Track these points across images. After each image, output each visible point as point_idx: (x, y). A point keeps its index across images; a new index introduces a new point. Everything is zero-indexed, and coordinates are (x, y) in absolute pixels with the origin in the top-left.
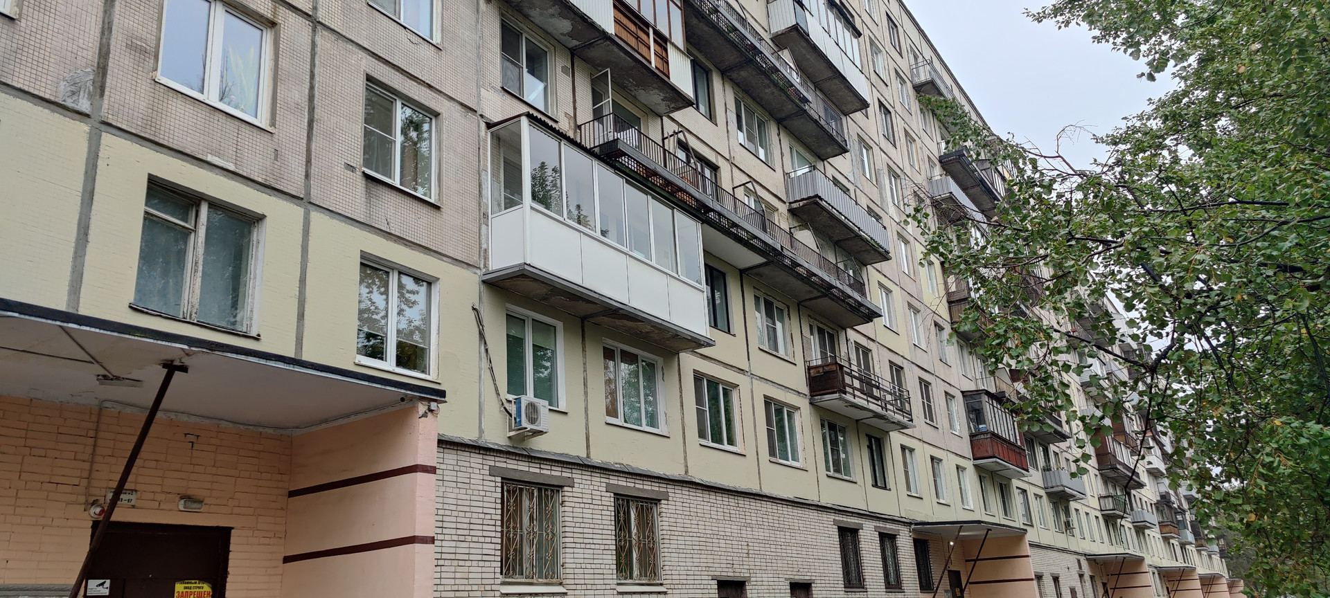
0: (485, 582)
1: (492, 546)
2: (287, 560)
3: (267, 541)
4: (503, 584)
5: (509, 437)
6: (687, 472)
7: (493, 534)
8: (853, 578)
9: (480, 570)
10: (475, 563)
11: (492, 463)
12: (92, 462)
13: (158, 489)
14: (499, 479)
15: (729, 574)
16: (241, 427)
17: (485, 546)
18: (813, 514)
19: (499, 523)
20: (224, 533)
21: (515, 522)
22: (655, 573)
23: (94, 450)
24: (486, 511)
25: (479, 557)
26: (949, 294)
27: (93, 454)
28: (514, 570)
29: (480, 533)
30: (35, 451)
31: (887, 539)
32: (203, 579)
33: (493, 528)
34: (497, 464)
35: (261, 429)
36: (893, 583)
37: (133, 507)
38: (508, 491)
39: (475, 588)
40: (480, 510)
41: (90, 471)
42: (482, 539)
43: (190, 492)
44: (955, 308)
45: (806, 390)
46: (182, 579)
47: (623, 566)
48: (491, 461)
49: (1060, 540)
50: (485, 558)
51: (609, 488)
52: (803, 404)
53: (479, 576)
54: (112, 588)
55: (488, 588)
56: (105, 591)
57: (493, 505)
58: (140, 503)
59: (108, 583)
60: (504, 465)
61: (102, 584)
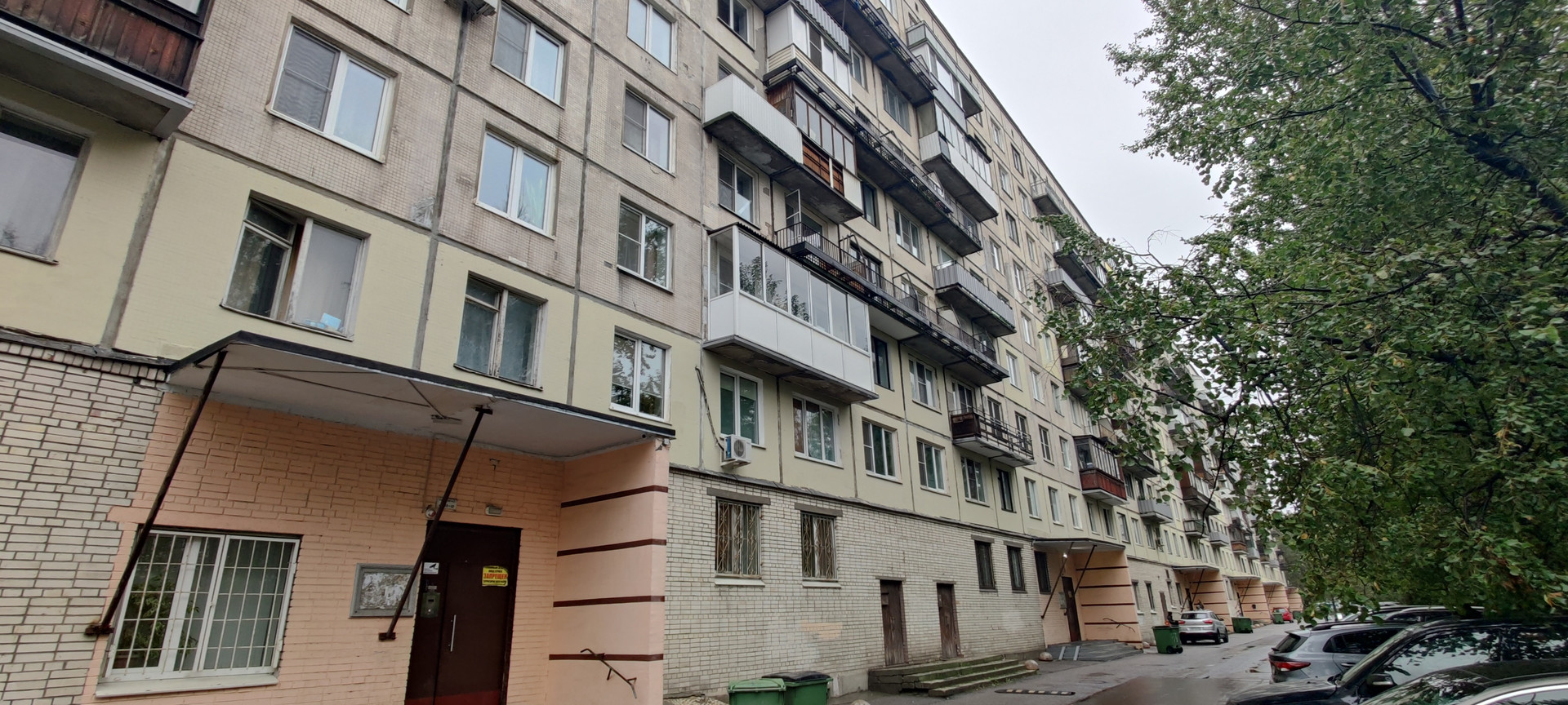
0: (703, 575)
1: (709, 548)
2: (560, 554)
3: (545, 539)
4: (717, 577)
5: (722, 467)
6: (856, 495)
7: (709, 539)
8: (987, 582)
9: (699, 566)
10: (696, 561)
11: (709, 486)
12: (428, 478)
13: (472, 499)
14: (714, 498)
15: (889, 575)
16: (529, 455)
17: (704, 548)
18: (955, 531)
19: (714, 531)
20: (516, 533)
21: (726, 531)
22: (832, 573)
23: (429, 469)
24: (704, 521)
25: (699, 557)
26: (1062, 360)
27: (429, 472)
28: (725, 567)
29: (700, 539)
30: (391, 469)
31: (1014, 551)
32: (502, 565)
33: (710, 535)
34: (713, 487)
35: (542, 457)
36: (1018, 586)
37: (455, 511)
38: (721, 507)
39: (696, 580)
40: (700, 521)
41: (427, 484)
42: (701, 543)
43: (493, 502)
44: (1068, 371)
45: (949, 434)
46: (488, 565)
47: (808, 567)
48: (708, 484)
49: (1152, 555)
50: (704, 557)
51: (797, 506)
52: (947, 444)
53: (699, 571)
54: (440, 569)
55: (706, 580)
56: (435, 571)
57: (710, 518)
58: (459, 509)
59: (438, 565)
60: (718, 487)
61: (434, 566)
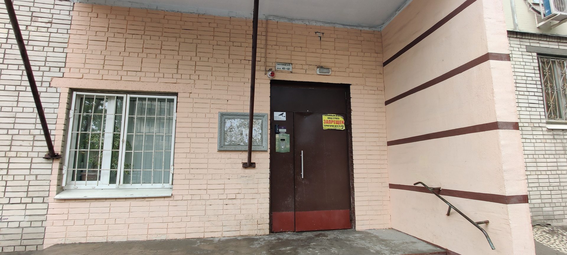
0: (533, 121)
1: (536, 98)
2: (387, 103)
3: (373, 92)
4: (548, 123)
5: (538, 28)
7: (536, 90)
9: (528, 113)
10: (523, 109)
11: (528, 44)
12: (266, 49)
13: (304, 63)
14: (535, 54)
16: (348, 27)
17: (530, 97)
19: (539, 83)
20: (346, 88)
21: (552, 83)
23: (266, 42)
24: (527, 75)
25: (527, 105)
27: (266, 45)
28: (555, 114)
29: (525, 89)
30: (235, 44)
32: (338, 114)
33: (535, 86)
34: (532, 44)
35: (360, 28)
37: (291, 72)
38: (543, 63)
39: (526, 125)
40: (523, 74)
41: (266, 53)
42: (527, 93)
43: (322, 64)
46: (326, 113)
48: (526, 42)
50: (531, 105)
53: (528, 117)
54: (287, 116)
55: (537, 125)
56: (284, 119)
57: (533, 71)
58: (294, 71)
59: (285, 113)
60: (538, 45)
61: (282, 114)
